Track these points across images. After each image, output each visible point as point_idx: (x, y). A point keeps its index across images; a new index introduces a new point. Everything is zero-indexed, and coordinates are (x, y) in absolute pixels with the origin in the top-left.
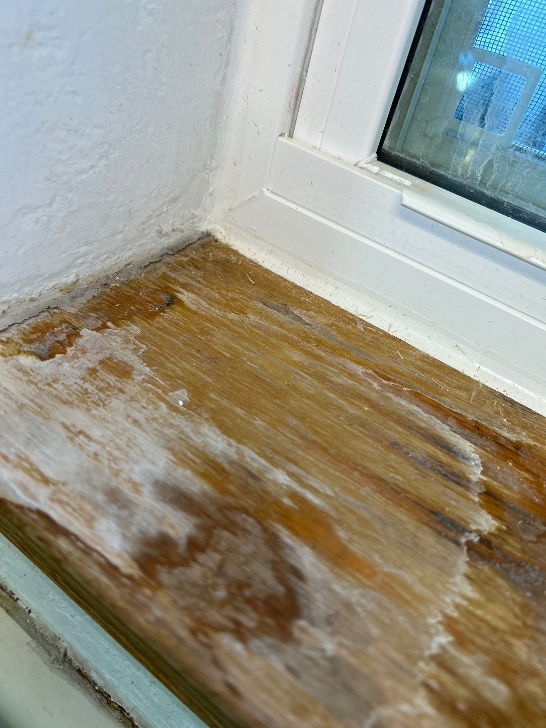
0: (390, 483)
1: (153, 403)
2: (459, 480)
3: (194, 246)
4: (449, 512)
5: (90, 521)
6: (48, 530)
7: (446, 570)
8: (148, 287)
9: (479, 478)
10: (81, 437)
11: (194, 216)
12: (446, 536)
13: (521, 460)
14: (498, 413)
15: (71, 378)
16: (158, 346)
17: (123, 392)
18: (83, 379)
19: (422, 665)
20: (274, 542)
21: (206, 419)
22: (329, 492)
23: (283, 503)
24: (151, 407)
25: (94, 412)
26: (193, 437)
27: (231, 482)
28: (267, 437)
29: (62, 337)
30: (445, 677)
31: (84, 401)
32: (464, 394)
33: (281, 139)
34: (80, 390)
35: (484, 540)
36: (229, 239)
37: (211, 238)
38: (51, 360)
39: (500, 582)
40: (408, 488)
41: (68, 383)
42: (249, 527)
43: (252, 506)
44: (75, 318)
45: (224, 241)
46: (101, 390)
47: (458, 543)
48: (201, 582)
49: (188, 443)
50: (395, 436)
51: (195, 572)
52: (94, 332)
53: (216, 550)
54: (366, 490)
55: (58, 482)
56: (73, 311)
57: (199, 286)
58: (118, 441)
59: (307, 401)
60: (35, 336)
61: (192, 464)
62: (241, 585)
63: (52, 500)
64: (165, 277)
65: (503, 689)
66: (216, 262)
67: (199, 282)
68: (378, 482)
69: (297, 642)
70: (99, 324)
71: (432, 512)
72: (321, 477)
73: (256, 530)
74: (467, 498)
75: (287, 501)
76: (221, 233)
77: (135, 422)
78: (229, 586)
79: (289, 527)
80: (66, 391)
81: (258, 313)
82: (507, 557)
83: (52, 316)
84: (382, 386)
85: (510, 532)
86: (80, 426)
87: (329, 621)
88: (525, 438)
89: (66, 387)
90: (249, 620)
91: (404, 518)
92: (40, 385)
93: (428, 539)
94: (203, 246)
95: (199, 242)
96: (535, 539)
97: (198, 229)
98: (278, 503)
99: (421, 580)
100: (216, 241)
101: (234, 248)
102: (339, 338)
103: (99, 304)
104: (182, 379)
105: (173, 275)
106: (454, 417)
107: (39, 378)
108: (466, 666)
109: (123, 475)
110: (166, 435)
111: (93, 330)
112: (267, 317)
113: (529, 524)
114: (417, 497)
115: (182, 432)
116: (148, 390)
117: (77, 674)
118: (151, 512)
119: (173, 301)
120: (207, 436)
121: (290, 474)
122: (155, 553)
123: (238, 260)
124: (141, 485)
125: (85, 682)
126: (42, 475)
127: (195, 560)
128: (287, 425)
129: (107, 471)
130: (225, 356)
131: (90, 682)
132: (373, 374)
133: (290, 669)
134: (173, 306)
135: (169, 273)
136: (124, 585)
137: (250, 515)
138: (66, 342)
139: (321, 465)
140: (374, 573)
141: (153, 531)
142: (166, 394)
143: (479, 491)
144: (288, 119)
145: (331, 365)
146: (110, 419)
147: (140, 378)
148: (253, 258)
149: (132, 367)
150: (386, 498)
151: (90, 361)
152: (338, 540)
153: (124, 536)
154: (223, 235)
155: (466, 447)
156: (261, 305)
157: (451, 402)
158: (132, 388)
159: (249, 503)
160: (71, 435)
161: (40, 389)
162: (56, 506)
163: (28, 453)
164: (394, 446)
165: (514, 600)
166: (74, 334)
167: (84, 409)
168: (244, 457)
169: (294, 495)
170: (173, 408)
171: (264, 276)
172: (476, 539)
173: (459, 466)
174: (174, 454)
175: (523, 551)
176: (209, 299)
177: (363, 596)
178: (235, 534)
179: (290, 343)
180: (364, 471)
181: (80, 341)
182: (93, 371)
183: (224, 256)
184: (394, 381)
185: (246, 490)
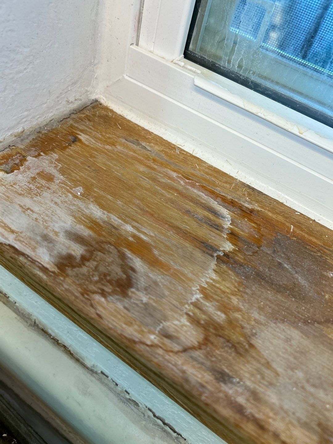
0: (183, 230)
1: (65, 194)
2: (218, 228)
3: (88, 108)
4: (210, 242)
5: (34, 249)
6: (15, 253)
7: (204, 267)
8: (62, 132)
9: (228, 227)
10: (29, 211)
11: (87, 91)
12: (207, 253)
13: (252, 218)
14: (244, 195)
15: (23, 182)
16: (67, 165)
17: (49, 189)
18: (29, 182)
19: (187, 306)
20: (123, 256)
21: (92, 201)
22: (152, 234)
23: (128, 240)
24: (64, 196)
25: (35, 199)
26: (85, 210)
27: (104, 231)
28: (123, 210)
29: (17, 161)
30: (197, 311)
31: (30, 194)
32: (228, 186)
33: (131, 47)
34: (27, 188)
35: (226, 255)
36: (108, 103)
37: (98, 103)
38: (12, 173)
39: (230, 272)
40: (192, 232)
41: (22, 185)
42: (111, 250)
43: (113, 241)
44: (24, 151)
45: (105, 104)
46: (38, 188)
47: (212, 256)
48: (87, 274)
49: (82, 213)
50: (188, 207)
51: (84, 270)
52: (34, 158)
53: (94, 260)
54: (170, 233)
55: (19, 232)
56: (22, 147)
57: (90, 131)
58: (47, 212)
59: (145, 191)
60: (3, 161)
61: (84, 223)
62: (105, 275)
63: (15, 240)
64: (72, 126)
65: (223, 316)
66: (100, 117)
67: (90, 129)
68: (177, 229)
69: (130, 298)
70: (37, 154)
71: (202, 242)
72: (149, 228)
73: (115, 251)
74: (221, 236)
75: (131, 239)
76: (103, 100)
77: (56, 203)
78: (99, 276)
79: (130, 250)
80: (20, 189)
81: (122, 145)
82: (236, 262)
83: (11, 150)
84: (186, 183)
85: (240, 251)
86: (28, 206)
87: (146, 289)
88: (257, 207)
89: (20, 187)
90: (108, 289)
91: (187, 245)
92: (7, 186)
93: (198, 254)
94: (93, 108)
95: (91, 105)
96: (252, 254)
97: (90, 98)
98: (126, 240)
99: (192, 272)
100: (101, 104)
101: (111, 108)
102: (165, 158)
103: (36, 143)
104: (80, 181)
105: (76, 125)
106: (221, 198)
107: (6, 183)
108: (207, 306)
109: (50, 228)
110: (71, 209)
111: (33, 157)
112: (127, 147)
113: (250, 247)
114: (195, 236)
115: (80, 208)
116: (62, 187)
117: (41, 331)
118: (64, 244)
119: (76, 140)
120: (93, 210)
121: (133, 227)
122: (65, 262)
123: (112, 115)
124: (59, 232)
125: (46, 334)
126: (10, 229)
127: (84, 265)
128: (134, 204)
129: (42, 227)
130: (103, 169)
131: (48, 335)
132: (182, 177)
133: (125, 308)
134: (76, 143)
135: (74, 124)
136: (51, 276)
137: (113, 245)
138: (19, 164)
139: (149, 222)
140: (170, 269)
141: (64, 252)
142: (72, 189)
143: (227, 232)
144: (135, 35)
145: (160, 172)
146: (43, 202)
147: (58, 182)
148: (121, 114)
149: (54, 176)
150: (180, 237)
151: (32, 173)
152: (154, 255)
153: (50, 255)
154: (105, 101)
155: (224, 212)
156: (124, 141)
157: (220, 190)
158: (54, 186)
159: (112, 240)
160: (24, 210)
161: (7, 188)
162: (18, 242)
163: (3, 219)
164: (188, 212)
165: (235, 280)
166: (23, 159)
167: (30, 198)
168: (110, 219)
169: (134, 236)
170: (75, 196)
171: (127, 124)
172: (221, 254)
173: (218, 221)
174: (75, 218)
175: (245, 259)
176: (96, 138)
177: (163, 278)
178: (104, 253)
179: (138, 161)
180: (171, 224)
181: (27, 163)
182: (34, 179)
183: (105, 113)
184: (192, 180)
185: (110, 234)
